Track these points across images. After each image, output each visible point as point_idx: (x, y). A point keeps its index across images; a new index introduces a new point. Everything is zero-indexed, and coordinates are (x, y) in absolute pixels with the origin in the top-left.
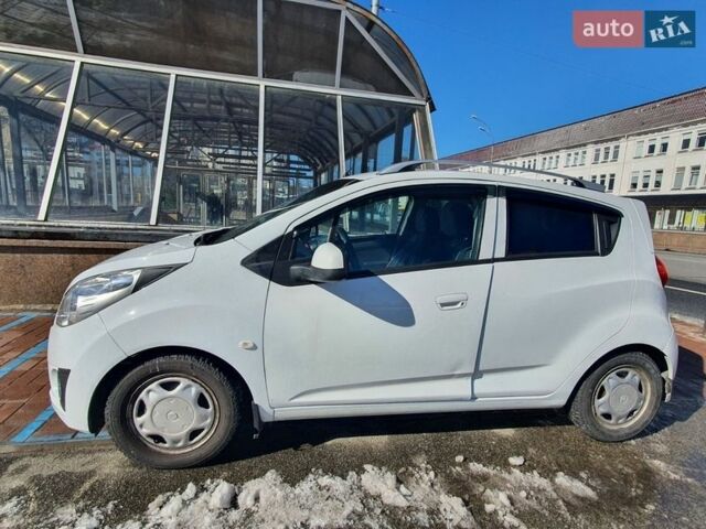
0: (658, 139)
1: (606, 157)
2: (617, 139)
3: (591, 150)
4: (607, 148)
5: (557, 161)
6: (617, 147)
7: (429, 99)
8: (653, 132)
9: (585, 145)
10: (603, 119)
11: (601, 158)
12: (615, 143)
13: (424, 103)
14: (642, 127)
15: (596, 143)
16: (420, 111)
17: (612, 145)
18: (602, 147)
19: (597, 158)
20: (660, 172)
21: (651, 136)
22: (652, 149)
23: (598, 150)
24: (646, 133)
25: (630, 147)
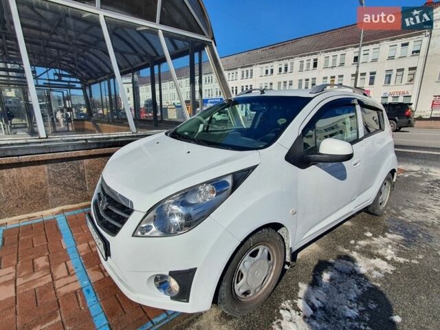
0: (269, 66)
1: (247, 76)
2: (251, 66)
3: (239, 71)
4: (247, 71)
5: (236, 76)
6: (252, 70)
7: (213, 38)
8: (266, 63)
9: (236, 68)
10: (243, 54)
11: (245, 77)
12: (250, 68)
13: (210, 40)
14: (262, 61)
15: (242, 67)
16: (209, 46)
17: (249, 69)
18: (245, 70)
19: (243, 76)
20: (271, 84)
21: (266, 65)
22: (267, 71)
23: (243, 72)
24: (264, 63)
25: (258, 70)
